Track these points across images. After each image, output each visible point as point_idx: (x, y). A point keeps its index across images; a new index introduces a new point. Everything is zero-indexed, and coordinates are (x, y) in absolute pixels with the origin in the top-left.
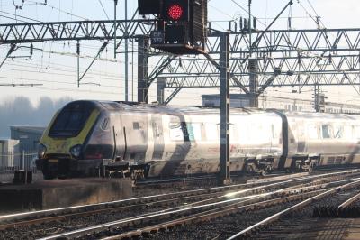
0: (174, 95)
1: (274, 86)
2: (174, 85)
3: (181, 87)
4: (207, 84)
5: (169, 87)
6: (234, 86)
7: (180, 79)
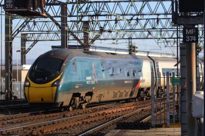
0: (32, 46)
1: (102, 39)
2: (33, 39)
3: (37, 41)
4: (55, 39)
5: (29, 41)
6: (73, 40)
7: (36, 35)
